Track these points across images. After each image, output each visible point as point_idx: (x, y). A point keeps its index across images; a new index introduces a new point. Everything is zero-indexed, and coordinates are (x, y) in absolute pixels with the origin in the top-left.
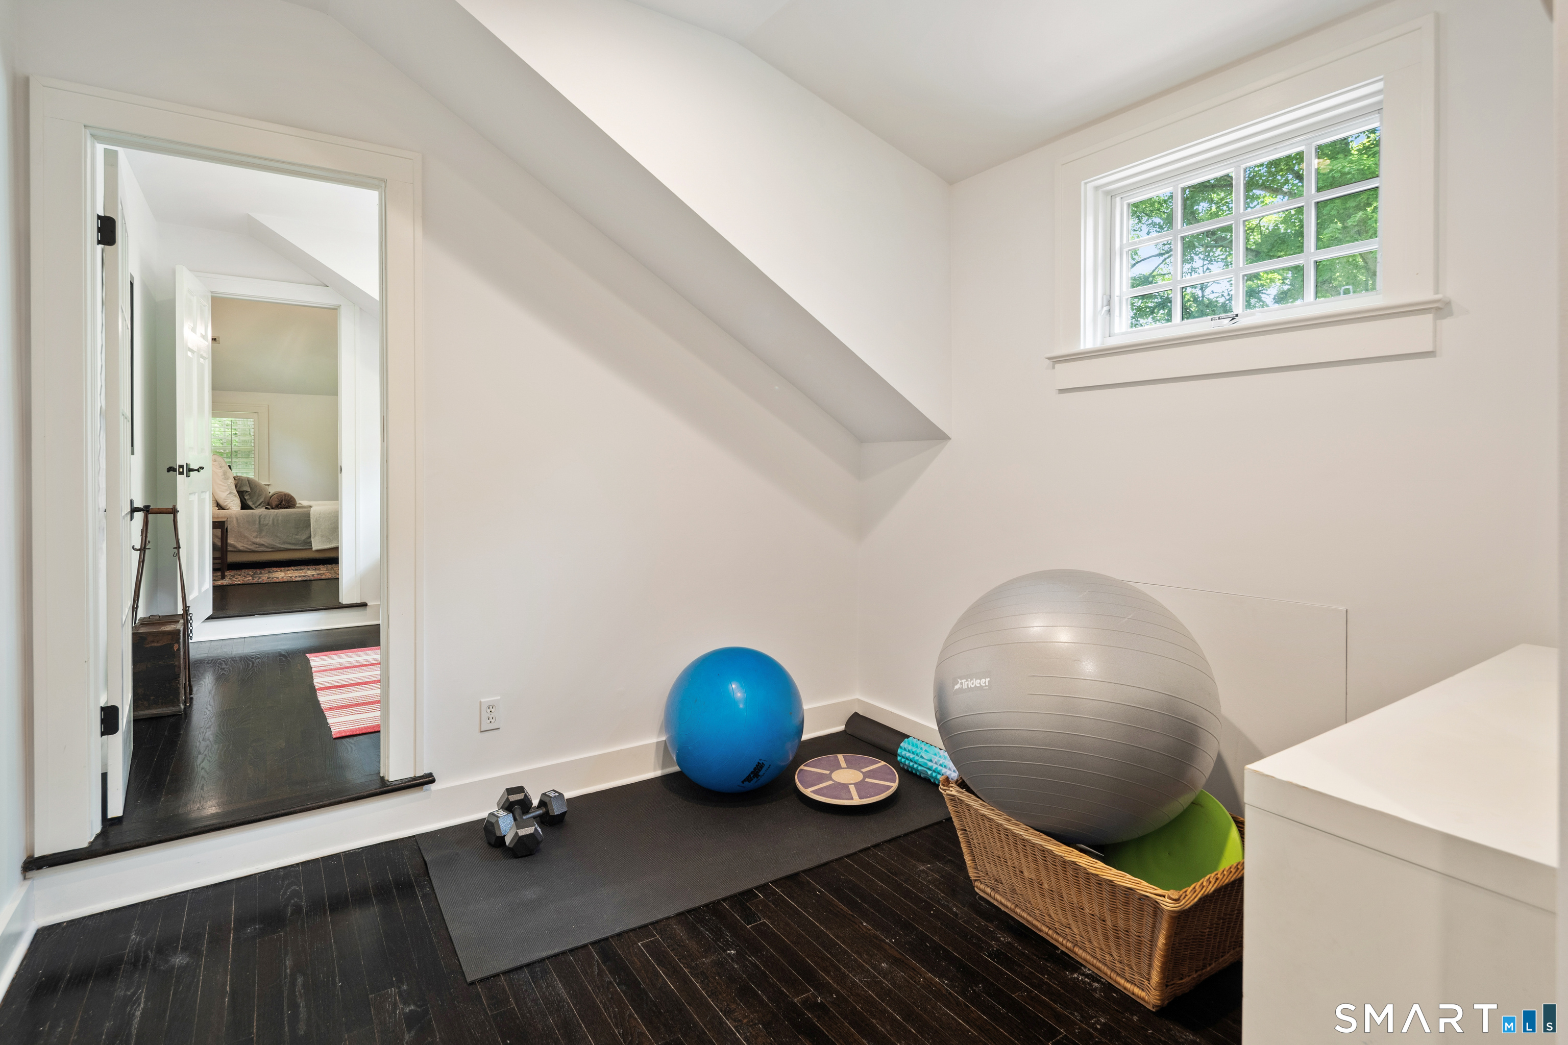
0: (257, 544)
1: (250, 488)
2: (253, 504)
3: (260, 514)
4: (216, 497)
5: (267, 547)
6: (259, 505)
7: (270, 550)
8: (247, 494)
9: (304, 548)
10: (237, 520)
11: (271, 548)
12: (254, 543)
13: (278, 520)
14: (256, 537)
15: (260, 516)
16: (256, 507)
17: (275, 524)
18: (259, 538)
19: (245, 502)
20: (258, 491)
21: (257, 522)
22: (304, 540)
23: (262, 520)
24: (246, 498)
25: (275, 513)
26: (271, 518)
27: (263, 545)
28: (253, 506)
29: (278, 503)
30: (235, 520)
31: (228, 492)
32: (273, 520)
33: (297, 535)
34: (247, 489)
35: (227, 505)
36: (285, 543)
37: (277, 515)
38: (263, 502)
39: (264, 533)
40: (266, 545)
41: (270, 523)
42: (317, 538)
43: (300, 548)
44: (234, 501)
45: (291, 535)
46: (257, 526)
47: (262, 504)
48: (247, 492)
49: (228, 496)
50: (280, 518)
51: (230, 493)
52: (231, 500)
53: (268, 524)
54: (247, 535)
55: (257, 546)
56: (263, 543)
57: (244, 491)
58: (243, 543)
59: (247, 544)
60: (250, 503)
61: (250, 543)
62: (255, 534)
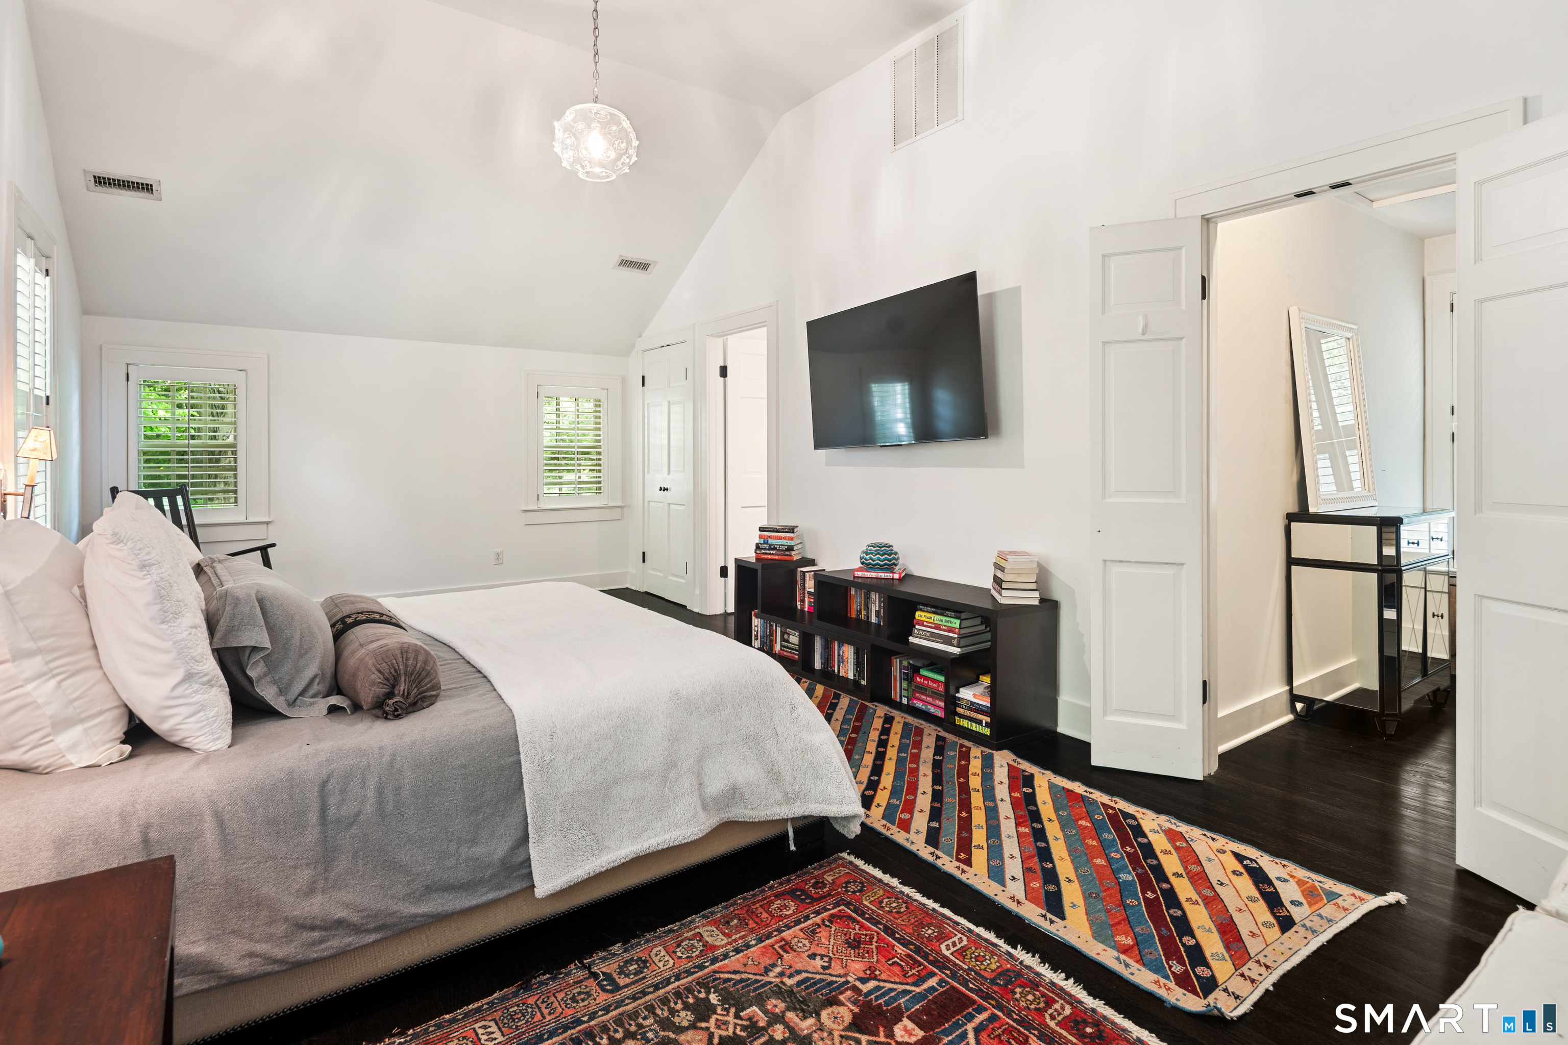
0: (313, 928)
1: (270, 628)
2: (282, 692)
3: (324, 772)
4: (124, 697)
5: (357, 929)
6: (302, 694)
7: (372, 938)
8: (258, 657)
9: (504, 892)
10: (221, 824)
11: (376, 930)
12: (302, 926)
13: (398, 790)
14: (310, 891)
15: (324, 785)
16: (292, 704)
17: (390, 807)
18: (324, 891)
19: (249, 688)
20: (297, 636)
21: (313, 817)
22: (503, 861)
23: (333, 801)
24: (252, 673)
25: (386, 758)
26: (372, 784)
27: (340, 923)
28: (279, 704)
29: (381, 691)
30: (209, 828)
31: (179, 675)
32: (380, 792)
33: (474, 841)
34: (258, 637)
35: (173, 730)
36: (432, 889)
37: (391, 764)
38: (315, 676)
39: (342, 863)
40: (355, 918)
41: (369, 808)
42: (549, 842)
43: (491, 896)
44: (203, 708)
45: (453, 847)
46: (312, 835)
47: (315, 688)
48: (255, 649)
49: (179, 691)
50: (408, 778)
51: (189, 677)
52: (191, 709)
53: (358, 814)
54: (268, 890)
55: (316, 934)
56: (342, 914)
57: (244, 648)
58: (251, 938)
59: (269, 938)
60: (268, 693)
61: (280, 929)
62: (304, 876)
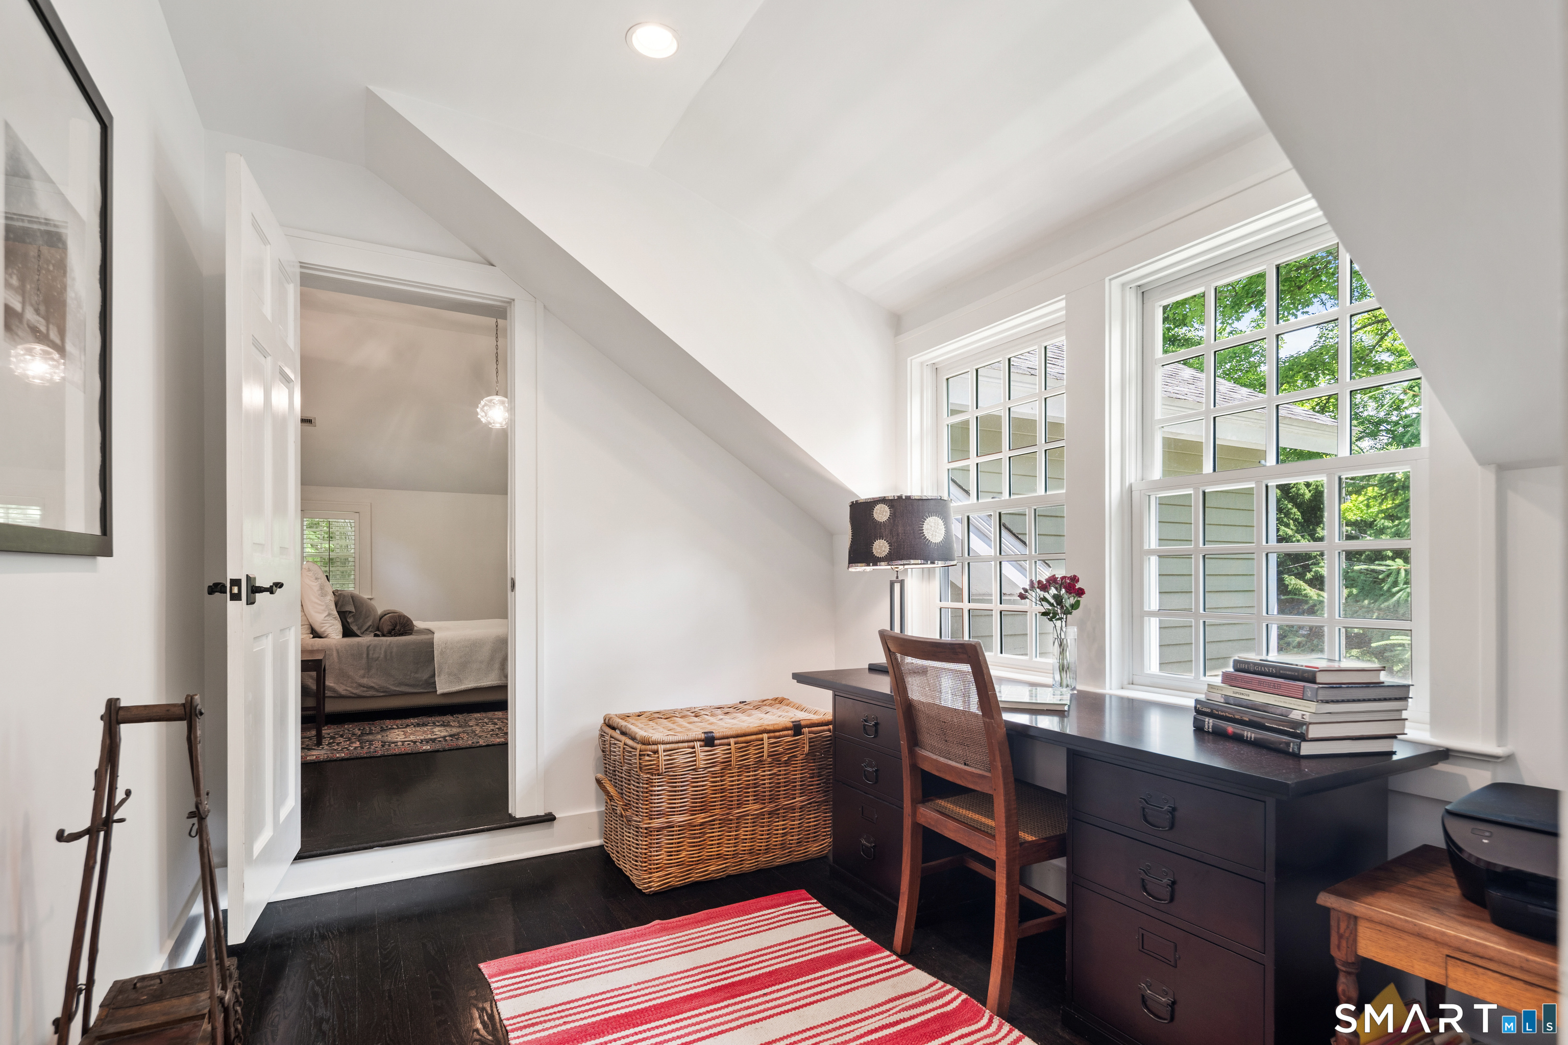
0: (364, 687)
1: (355, 607)
2: (359, 629)
3: (368, 644)
4: (310, 621)
5: (377, 690)
6: (366, 630)
7: (382, 694)
8: (351, 615)
9: (426, 691)
10: (338, 653)
11: (383, 692)
12: (361, 685)
13: (391, 653)
14: (363, 677)
15: (368, 647)
16: (363, 633)
17: (388, 657)
18: (368, 678)
19: (348, 626)
20: (364, 611)
21: (365, 656)
22: (426, 680)
23: (371, 652)
24: (349, 620)
25: (388, 643)
26: (383, 650)
27: (372, 688)
28: (358, 633)
29: (390, 628)
30: (335, 654)
31: (326, 614)
32: (385, 652)
33: (416, 673)
34: (351, 608)
35: (325, 631)
36: (400, 684)
37: (390, 645)
38: (371, 625)
39: (373, 671)
40: (376, 687)
41: (382, 656)
42: (442, 677)
43: (421, 691)
44: (333, 625)
45: (409, 673)
46: (364, 661)
47: (370, 629)
48: (350, 612)
49: (326, 618)
50: (395, 650)
51: (329, 615)
52: (330, 625)
53: (379, 657)
54: (351, 673)
55: (365, 689)
56: (373, 685)
57: (347, 611)
58: (346, 685)
59: (351, 687)
60: (354, 628)
61: (355, 685)
62: (362, 672)
